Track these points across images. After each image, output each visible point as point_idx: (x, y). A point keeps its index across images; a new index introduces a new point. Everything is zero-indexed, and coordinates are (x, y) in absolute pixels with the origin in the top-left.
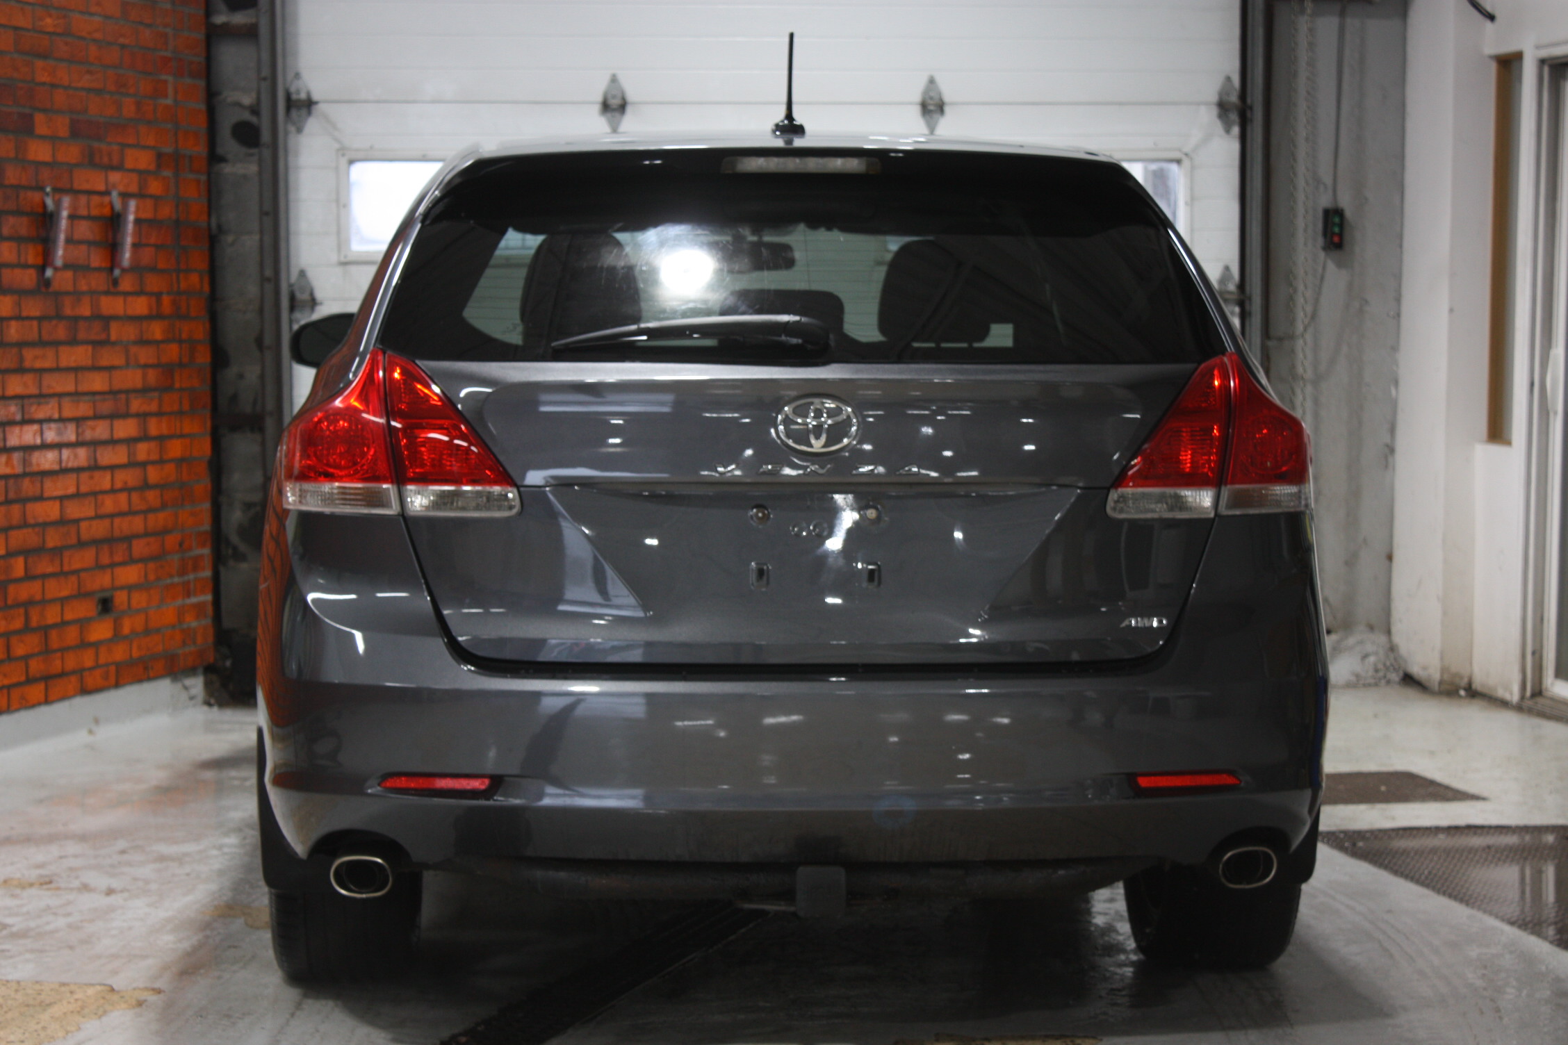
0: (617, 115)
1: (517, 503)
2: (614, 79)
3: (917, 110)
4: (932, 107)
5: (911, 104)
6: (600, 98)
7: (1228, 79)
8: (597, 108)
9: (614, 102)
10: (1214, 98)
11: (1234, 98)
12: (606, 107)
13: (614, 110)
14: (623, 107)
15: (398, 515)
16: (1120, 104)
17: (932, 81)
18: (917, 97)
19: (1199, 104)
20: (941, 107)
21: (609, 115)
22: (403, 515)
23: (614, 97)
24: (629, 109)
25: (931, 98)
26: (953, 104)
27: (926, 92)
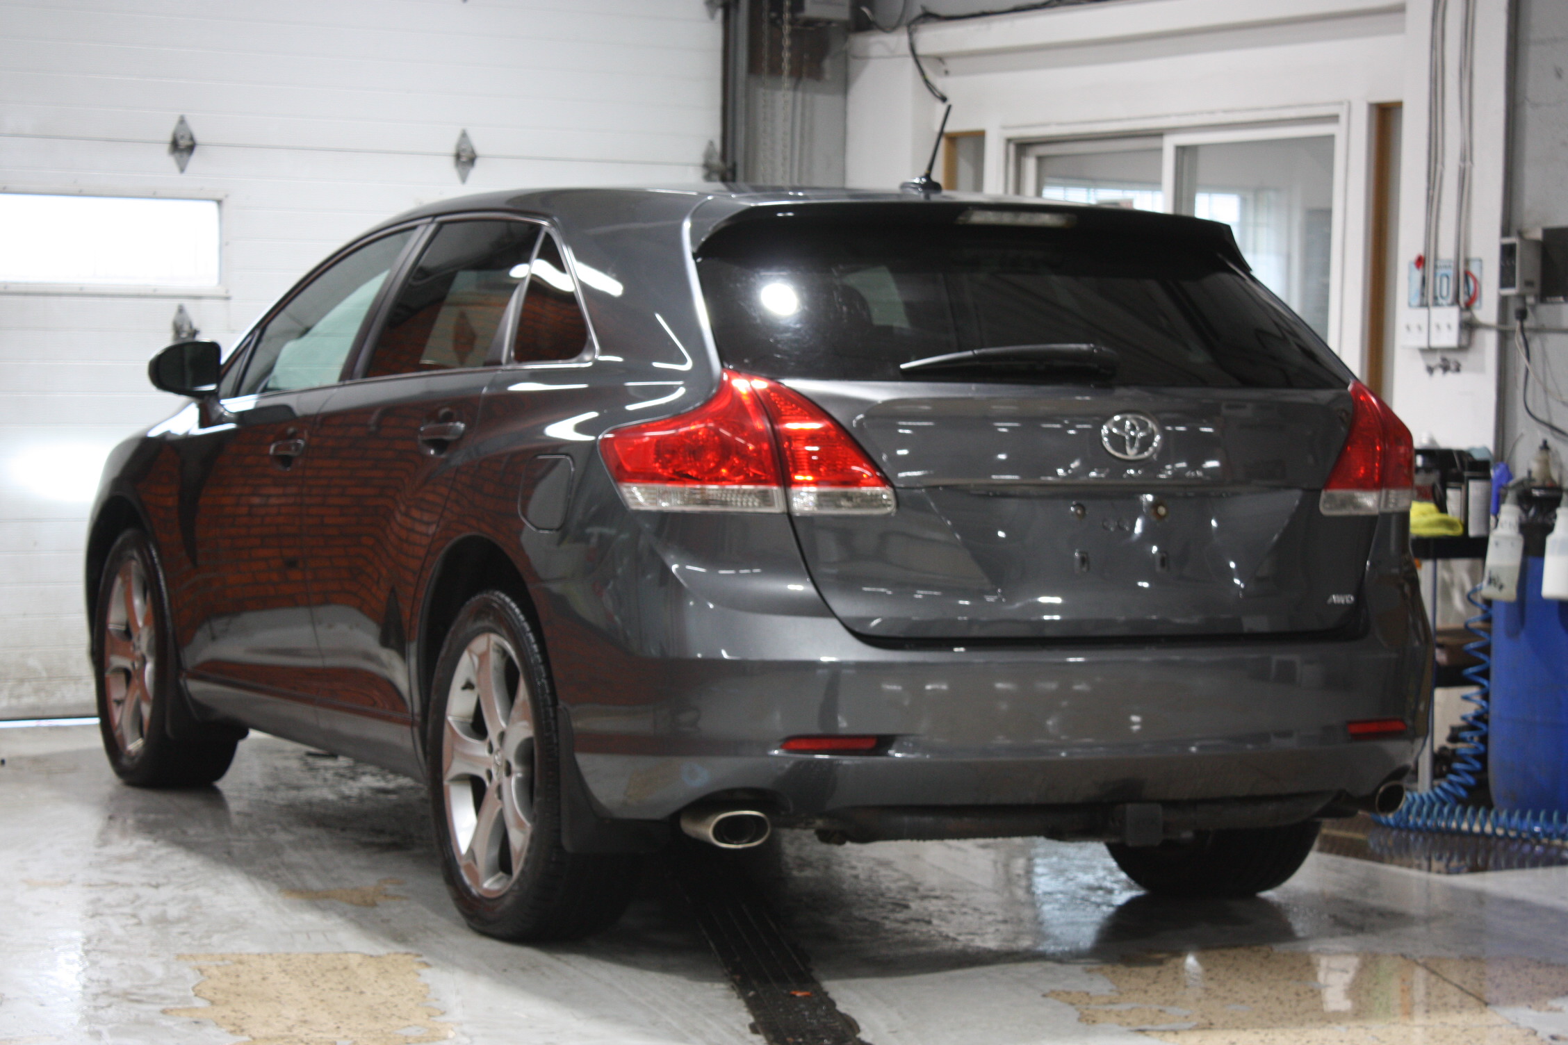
0: (185, 155)
1: (893, 503)
2: (182, 121)
3: (451, 161)
4: (465, 159)
5: (445, 155)
6: (169, 138)
7: (711, 143)
8: (166, 148)
9: (184, 143)
10: (700, 160)
11: (716, 161)
12: (175, 146)
13: (182, 151)
14: (191, 148)
15: (783, 513)
16: (623, 162)
17: (464, 135)
18: (452, 150)
19: (688, 165)
20: (472, 160)
21: (177, 154)
22: (789, 514)
23: (182, 137)
24: (197, 150)
25: (464, 150)
26: (484, 157)
27: (459, 146)
